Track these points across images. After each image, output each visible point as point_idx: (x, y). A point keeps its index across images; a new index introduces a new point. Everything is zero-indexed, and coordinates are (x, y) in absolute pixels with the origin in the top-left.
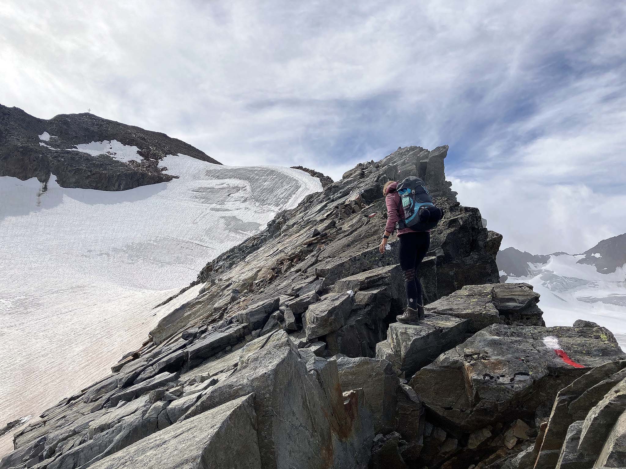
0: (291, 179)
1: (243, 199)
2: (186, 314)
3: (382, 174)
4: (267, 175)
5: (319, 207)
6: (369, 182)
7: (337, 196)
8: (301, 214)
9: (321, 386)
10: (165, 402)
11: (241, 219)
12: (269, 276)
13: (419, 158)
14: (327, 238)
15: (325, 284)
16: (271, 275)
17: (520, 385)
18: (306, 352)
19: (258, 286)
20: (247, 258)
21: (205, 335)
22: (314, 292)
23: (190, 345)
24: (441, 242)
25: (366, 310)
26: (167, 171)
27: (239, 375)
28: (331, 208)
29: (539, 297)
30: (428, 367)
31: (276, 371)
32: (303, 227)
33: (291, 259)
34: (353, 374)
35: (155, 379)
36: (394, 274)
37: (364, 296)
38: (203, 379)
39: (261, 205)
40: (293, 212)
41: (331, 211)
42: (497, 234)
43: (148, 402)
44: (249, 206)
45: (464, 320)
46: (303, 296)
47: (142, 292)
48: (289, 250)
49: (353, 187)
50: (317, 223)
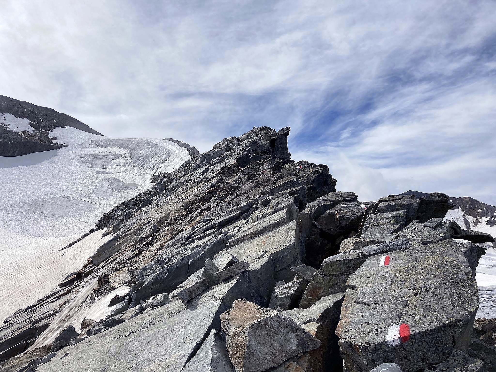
0: (164, 149)
1: (123, 164)
2: (117, 244)
3: (248, 147)
4: (144, 145)
5: (203, 169)
6: (239, 152)
7: (216, 161)
11: (122, 180)
12: (184, 214)
13: (270, 136)
17: (353, 218)
26: (56, 140)
28: (215, 170)
29: (357, 196)
30: (323, 215)
39: (139, 169)
41: (218, 172)
42: (334, 180)
44: (129, 170)
45: (333, 202)
48: (191, 198)
49: (227, 156)
50: (210, 179)
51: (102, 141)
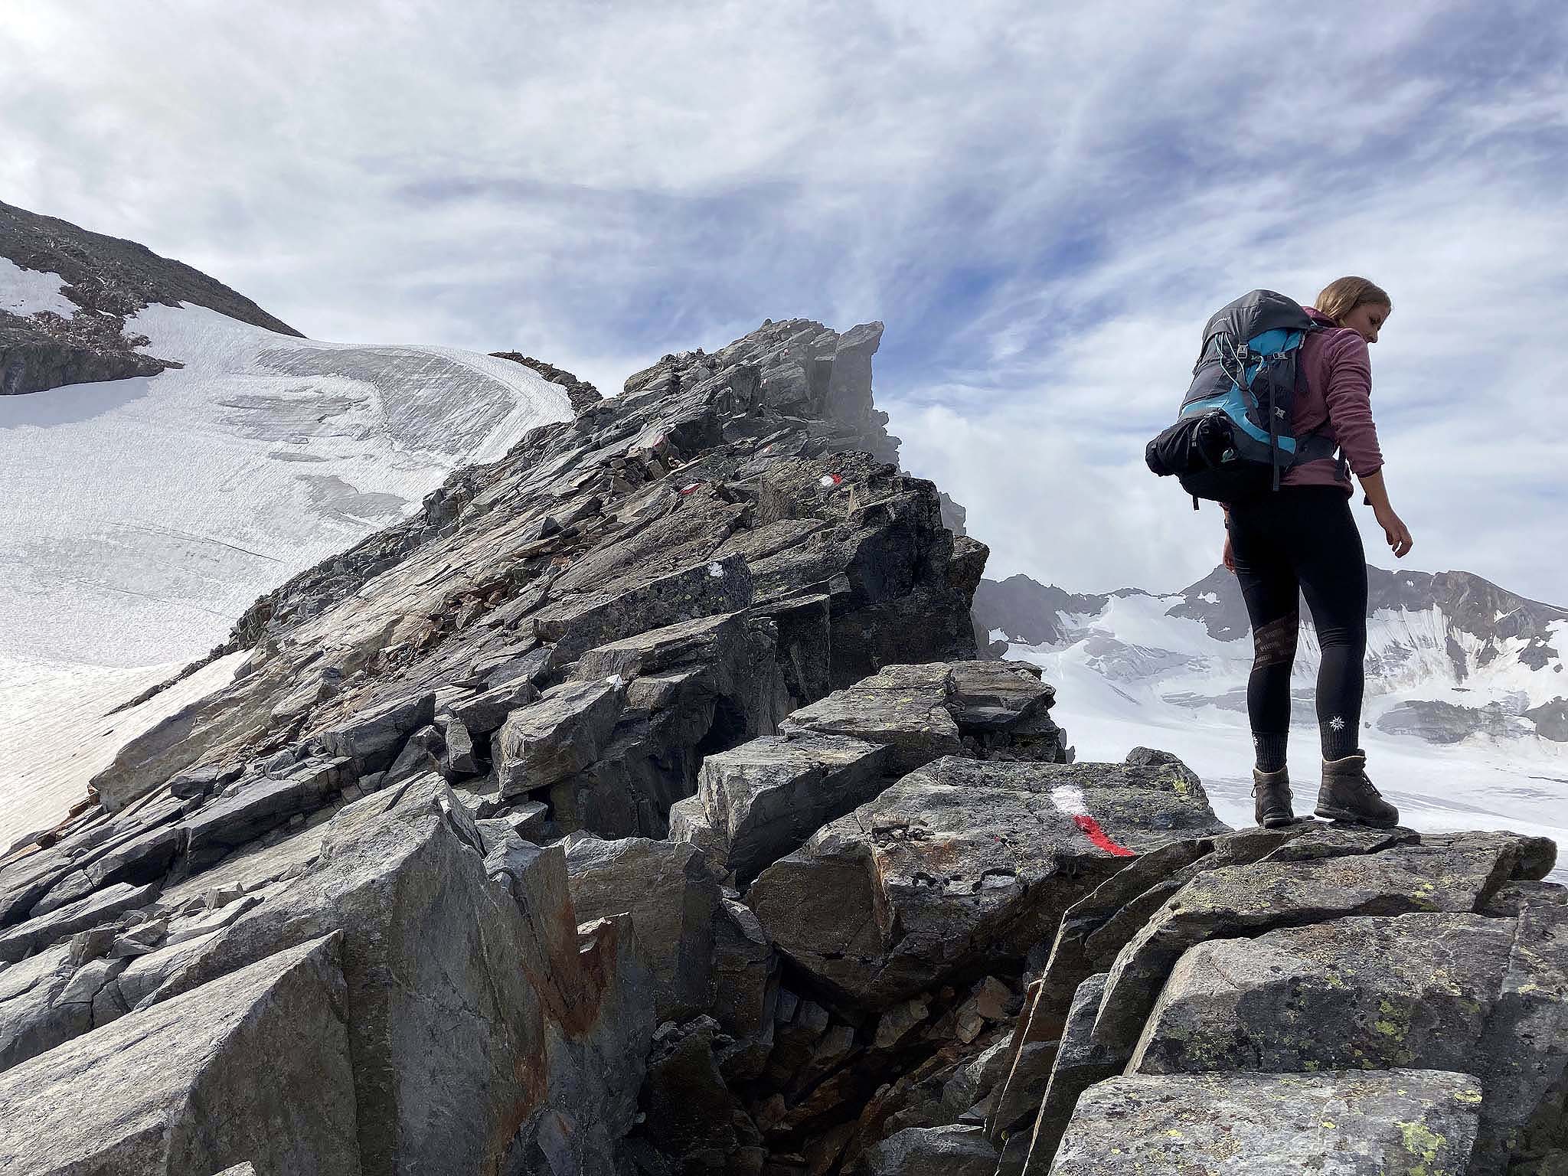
0: (491, 386)
1: (359, 432)
2: (195, 732)
3: (722, 386)
4: (427, 371)
5: (561, 461)
6: (689, 404)
7: (609, 434)
8: (515, 479)
9: (522, 911)
10: (114, 961)
11: (352, 482)
12: (423, 636)
13: (812, 352)
14: (577, 541)
15: (558, 659)
16: (428, 634)
17: (992, 898)
18: (497, 829)
19: (391, 661)
20: (364, 587)
21: (235, 786)
22: (524, 678)
23: (195, 813)
24: (844, 562)
25: (654, 722)
27: (307, 887)
28: (592, 466)
29: (1054, 693)
30: (790, 859)
31: (401, 876)
32: (515, 513)
33: (483, 594)
34: (607, 878)
35: (89, 902)
36: (725, 636)
37: (649, 689)
38: (223, 900)
39: (410, 449)
40: (494, 472)
41: (589, 474)
42: (978, 545)
43: (67, 963)
44: (377, 452)
45: (879, 747)
46: (497, 688)
47: (73, 670)
48: (478, 570)
49: (649, 415)
50: (555, 501)
51: (295, 354)
